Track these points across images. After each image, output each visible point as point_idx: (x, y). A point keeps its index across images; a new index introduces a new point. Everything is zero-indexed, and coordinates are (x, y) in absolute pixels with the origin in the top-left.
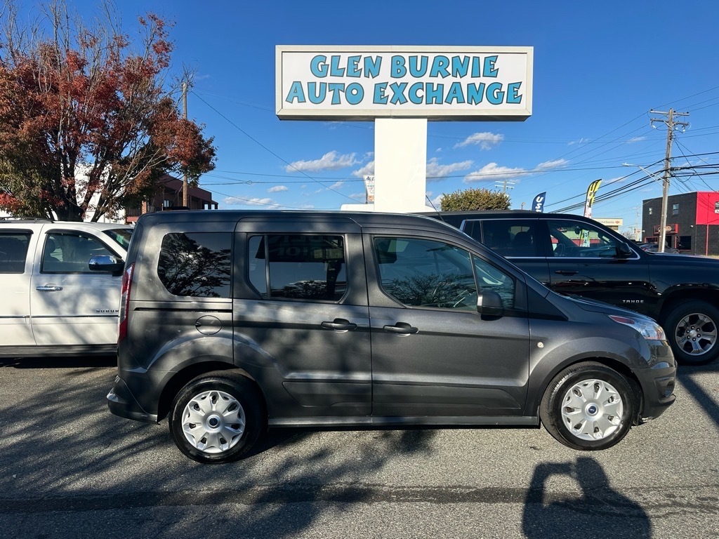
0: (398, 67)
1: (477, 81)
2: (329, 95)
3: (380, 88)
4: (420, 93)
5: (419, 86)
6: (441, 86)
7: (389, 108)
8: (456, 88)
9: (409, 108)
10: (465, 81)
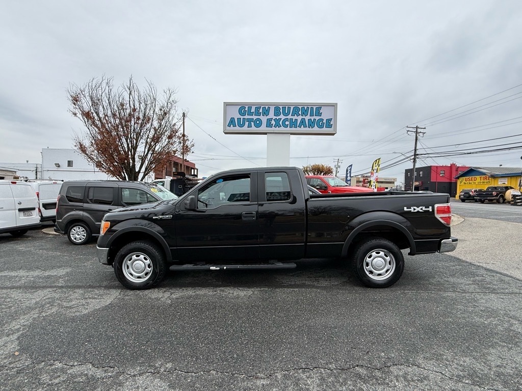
0: (278, 111)
1: (312, 118)
2: (247, 123)
3: (269, 120)
4: (287, 123)
5: (286, 120)
6: (296, 120)
7: (273, 129)
8: (303, 121)
9: (282, 129)
10: (307, 118)
